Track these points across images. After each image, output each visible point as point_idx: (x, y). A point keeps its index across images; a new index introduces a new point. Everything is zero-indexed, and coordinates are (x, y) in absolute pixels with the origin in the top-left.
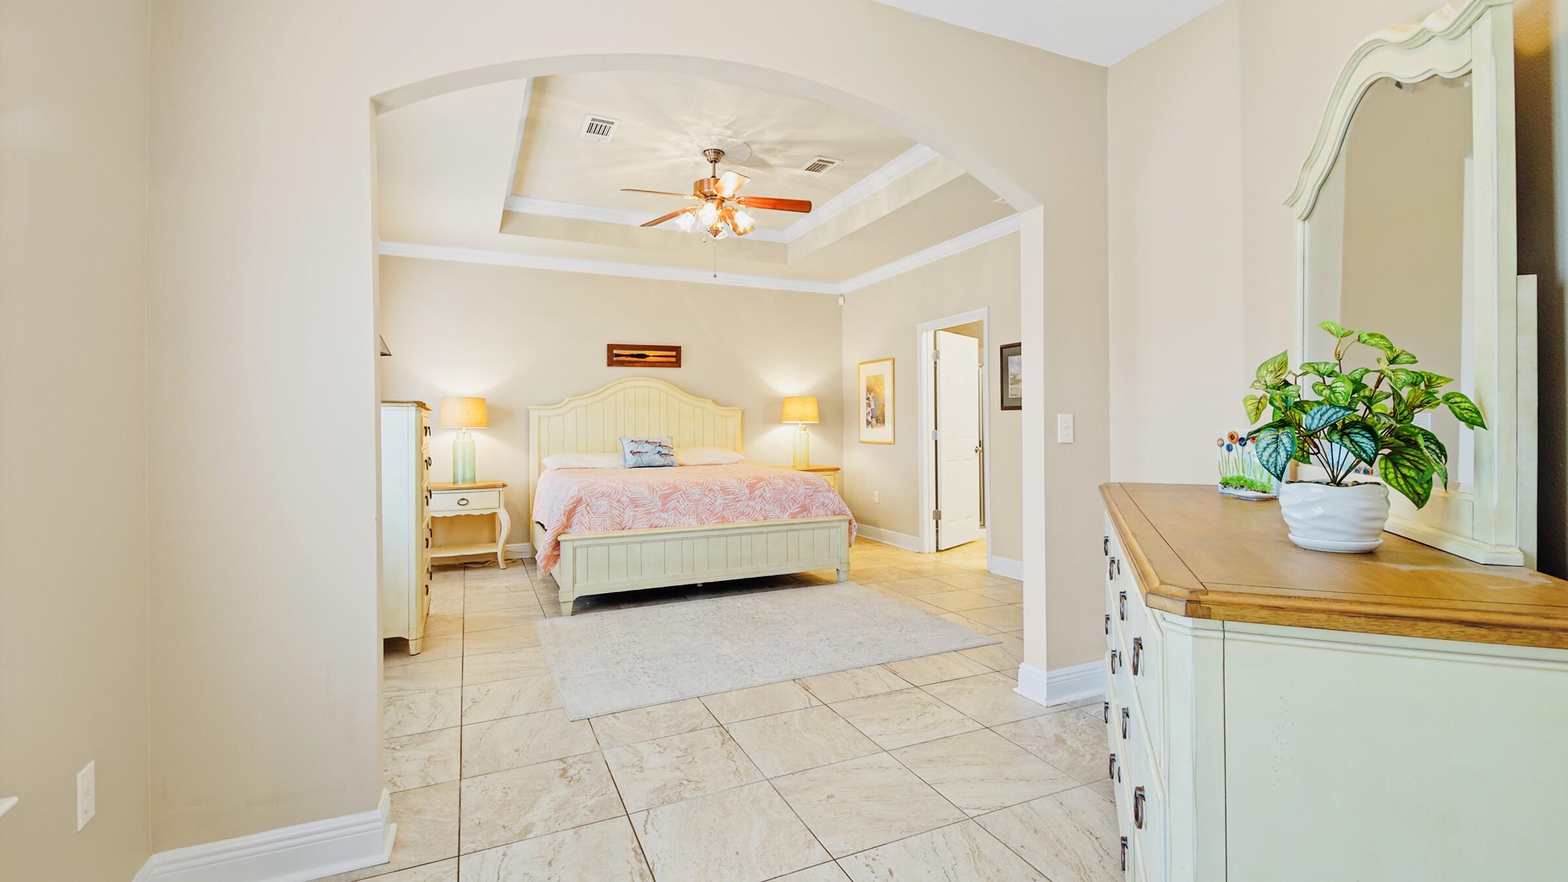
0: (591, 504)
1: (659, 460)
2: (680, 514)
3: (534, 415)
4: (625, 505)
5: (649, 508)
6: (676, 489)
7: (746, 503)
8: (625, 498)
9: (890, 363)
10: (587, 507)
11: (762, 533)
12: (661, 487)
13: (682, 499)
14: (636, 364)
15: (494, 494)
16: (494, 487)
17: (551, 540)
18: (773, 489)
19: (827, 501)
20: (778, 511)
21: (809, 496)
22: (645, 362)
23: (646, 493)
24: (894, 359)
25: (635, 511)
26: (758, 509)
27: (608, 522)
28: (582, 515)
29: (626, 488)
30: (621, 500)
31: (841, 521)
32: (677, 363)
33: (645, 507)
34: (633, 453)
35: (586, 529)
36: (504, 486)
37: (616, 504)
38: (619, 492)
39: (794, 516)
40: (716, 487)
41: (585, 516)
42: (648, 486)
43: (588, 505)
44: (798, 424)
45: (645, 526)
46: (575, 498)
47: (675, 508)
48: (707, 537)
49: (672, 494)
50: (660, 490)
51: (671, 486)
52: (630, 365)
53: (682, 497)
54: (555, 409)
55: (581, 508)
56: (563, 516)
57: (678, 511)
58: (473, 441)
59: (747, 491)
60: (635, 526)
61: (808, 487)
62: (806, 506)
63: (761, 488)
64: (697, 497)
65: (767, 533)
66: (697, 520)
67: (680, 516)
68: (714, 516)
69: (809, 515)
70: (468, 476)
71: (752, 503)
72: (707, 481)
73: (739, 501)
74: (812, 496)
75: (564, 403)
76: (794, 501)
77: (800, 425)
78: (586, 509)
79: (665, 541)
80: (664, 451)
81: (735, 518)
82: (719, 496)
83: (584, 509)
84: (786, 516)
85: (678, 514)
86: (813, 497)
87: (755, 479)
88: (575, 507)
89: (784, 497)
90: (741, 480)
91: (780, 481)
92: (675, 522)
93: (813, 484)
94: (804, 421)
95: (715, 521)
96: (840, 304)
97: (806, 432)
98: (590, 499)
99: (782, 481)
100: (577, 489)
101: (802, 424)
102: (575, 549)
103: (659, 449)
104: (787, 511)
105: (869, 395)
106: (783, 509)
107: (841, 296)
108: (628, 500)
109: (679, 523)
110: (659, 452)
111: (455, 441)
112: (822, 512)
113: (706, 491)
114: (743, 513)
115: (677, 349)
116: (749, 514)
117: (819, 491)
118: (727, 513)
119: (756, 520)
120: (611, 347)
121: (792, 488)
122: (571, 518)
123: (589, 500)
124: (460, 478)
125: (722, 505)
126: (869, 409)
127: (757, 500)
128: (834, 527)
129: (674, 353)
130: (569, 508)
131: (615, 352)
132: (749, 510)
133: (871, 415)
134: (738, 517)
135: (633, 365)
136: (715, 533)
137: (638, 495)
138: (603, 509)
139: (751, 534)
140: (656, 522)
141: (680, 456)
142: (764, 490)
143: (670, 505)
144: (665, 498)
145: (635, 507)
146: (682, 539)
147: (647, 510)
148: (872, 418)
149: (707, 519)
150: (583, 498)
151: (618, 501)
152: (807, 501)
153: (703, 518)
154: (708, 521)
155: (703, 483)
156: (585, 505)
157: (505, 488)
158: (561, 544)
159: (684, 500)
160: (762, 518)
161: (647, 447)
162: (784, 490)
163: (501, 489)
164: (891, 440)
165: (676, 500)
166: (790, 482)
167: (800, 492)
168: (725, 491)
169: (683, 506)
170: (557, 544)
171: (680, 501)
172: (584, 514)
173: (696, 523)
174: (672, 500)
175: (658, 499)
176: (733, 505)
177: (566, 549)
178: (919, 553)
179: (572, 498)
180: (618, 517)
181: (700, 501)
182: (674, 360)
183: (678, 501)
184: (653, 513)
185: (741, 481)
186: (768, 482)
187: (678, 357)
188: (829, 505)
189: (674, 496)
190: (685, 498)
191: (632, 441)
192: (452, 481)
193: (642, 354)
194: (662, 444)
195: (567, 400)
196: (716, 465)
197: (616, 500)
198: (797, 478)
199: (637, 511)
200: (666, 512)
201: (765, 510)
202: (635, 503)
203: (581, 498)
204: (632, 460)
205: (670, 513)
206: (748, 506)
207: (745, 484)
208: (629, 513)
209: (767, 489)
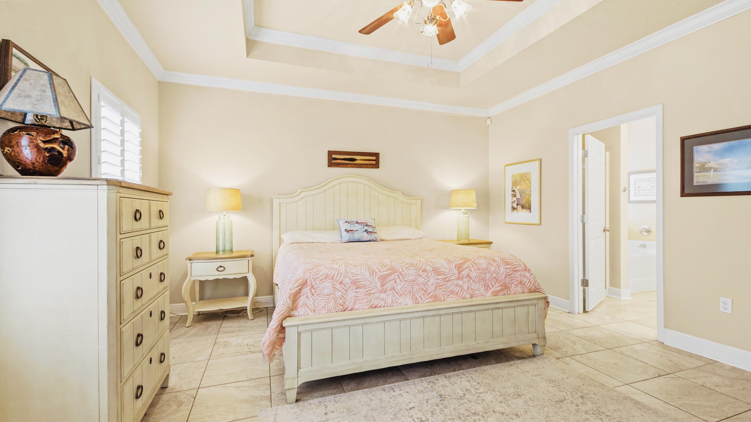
0: (315, 286)
1: (366, 236)
2: (397, 294)
3: (276, 202)
4: (348, 286)
5: (369, 289)
6: (393, 271)
7: (455, 282)
8: (347, 280)
9: (537, 163)
10: (312, 290)
11: (471, 311)
12: (380, 268)
13: (399, 280)
14: (348, 166)
15: (245, 262)
16: (245, 257)
17: (276, 325)
18: (478, 269)
19: (524, 280)
20: (482, 290)
21: (509, 275)
22: (354, 164)
23: (367, 274)
24: (541, 160)
25: (356, 292)
26: (465, 287)
27: (332, 304)
28: (307, 297)
29: (348, 270)
30: (344, 282)
31: (538, 299)
32: (376, 165)
33: (365, 289)
34: (347, 231)
35: (311, 311)
36: (252, 256)
37: (339, 286)
38: (341, 274)
39: (496, 294)
40: (429, 268)
41: (310, 298)
42: (368, 268)
43: (312, 287)
44: (461, 209)
45: (366, 307)
46: (300, 281)
47: (393, 289)
48: (423, 317)
49: (390, 275)
50: (379, 271)
51: (388, 267)
52: (344, 166)
53: (399, 278)
54: (291, 198)
55: (306, 290)
56: (288, 300)
57: (395, 291)
58: (231, 221)
59: (456, 272)
60: (356, 307)
61: (507, 267)
62: (506, 284)
63: (467, 268)
64: (413, 278)
65: (475, 311)
66: (413, 300)
67: (397, 296)
68: (427, 296)
69: (509, 292)
70: (228, 248)
71: (461, 282)
72: (420, 262)
73: (449, 281)
74: (511, 274)
75: (297, 194)
76: (496, 280)
77: (463, 210)
78: (311, 291)
79: (384, 322)
80: (370, 230)
81: (446, 296)
82: (432, 276)
83: (309, 291)
84: (489, 294)
85: (396, 294)
86: (512, 276)
87: (461, 259)
88: (300, 290)
89: (488, 276)
90: (449, 260)
91: (483, 261)
92: (393, 302)
93: (511, 264)
94: (467, 207)
95: (428, 300)
96: (488, 124)
97: (467, 215)
98: (315, 281)
99: (484, 261)
100: (302, 272)
101: (464, 209)
102: (299, 334)
103: (366, 228)
104: (490, 289)
105: (514, 189)
106: (487, 287)
107: (489, 118)
108: (350, 282)
109: (397, 303)
110: (366, 230)
111: (217, 221)
112: (519, 289)
113: (420, 271)
114: (452, 292)
115: (377, 155)
116: (457, 293)
117: (517, 271)
118: (438, 292)
119: (464, 298)
120: (330, 153)
121: (494, 268)
122: (296, 300)
123: (313, 283)
124: (221, 248)
125: (435, 285)
126: (515, 199)
127: (465, 280)
128: (532, 305)
129: (374, 158)
130: (294, 291)
131: (334, 156)
132: (458, 289)
133: (516, 202)
134: (448, 296)
135: (346, 166)
136: (430, 313)
137: (359, 277)
138: (326, 291)
139: (462, 313)
140: (376, 302)
141: (381, 233)
142: (470, 270)
143: (389, 285)
144: (383, 279)
145: (357, 288)
146: (400, 320)
147: (368, 291)
148: (517, 205)
149: (421, 298)
150: (308, 281)
151: (341, 283)
152: (508, 280)
153: (418, 297)
154: (422, 300)
155: (417, 263)
156: (310, 287)
157: (252, 258)
158: (287, 329)
159: (401, 280)
160: (469, 296)
161: (357, 227)
162: (487, 270)
163: (249, 259)
164: (537, 222)
165: (393, 281)
166: (492, 262)
167: (501, 271)
168: (437, 271)
169: (400, 286)
170: (282, 329)
171: (397, 282)
172: (309, 296)
173: (412, 303)
174: (391, 280)
175: (377, 280)
176: (443, 285)
177: (291, 335)
178: (569, 313)
179: (297, 281)
180: (341, 299)
181: (414, 281)
182: (374, 162)
183: (395, 282)
184: (373, 294)
185: (450, 262)
186: (473, 261)
187: (377, 160)
188: (526, 284)
189: (392, 277)
190: (402, 279)
191: (346, 222)
192: (215, 251)
193: (352, 158)
194: (368, 224)
195: (299, 191)
196: (407, 240)
197: (339, 281)
198: (497, 259)
199: (359, 292)
200: (385, 292)
201: (472, 289)
202: (356, 284)
203: (306, 281)
204: (346, 237)
205: (388, 293)
206: (457, 285)
207: (454, 264)
208: (351, 294)
209: (473, 269)
